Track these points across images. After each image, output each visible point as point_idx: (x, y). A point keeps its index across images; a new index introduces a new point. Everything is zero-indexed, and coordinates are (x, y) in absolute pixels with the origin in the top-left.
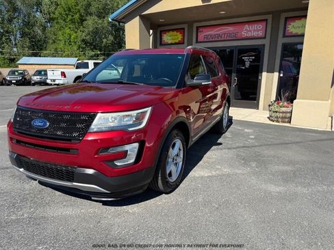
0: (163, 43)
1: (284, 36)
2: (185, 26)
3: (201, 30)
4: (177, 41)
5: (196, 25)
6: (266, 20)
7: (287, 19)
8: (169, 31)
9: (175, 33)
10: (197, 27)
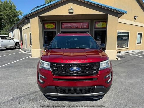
0: (45, 28)
1: (95, 28)
2: (56, 22)
3: (63, 23)
4: (52, 28)
5: (61, 22)
6: (89, 22)
7: (95, 22)
8: (48, 23)
9: (51, 24)
10: (61, 23)
